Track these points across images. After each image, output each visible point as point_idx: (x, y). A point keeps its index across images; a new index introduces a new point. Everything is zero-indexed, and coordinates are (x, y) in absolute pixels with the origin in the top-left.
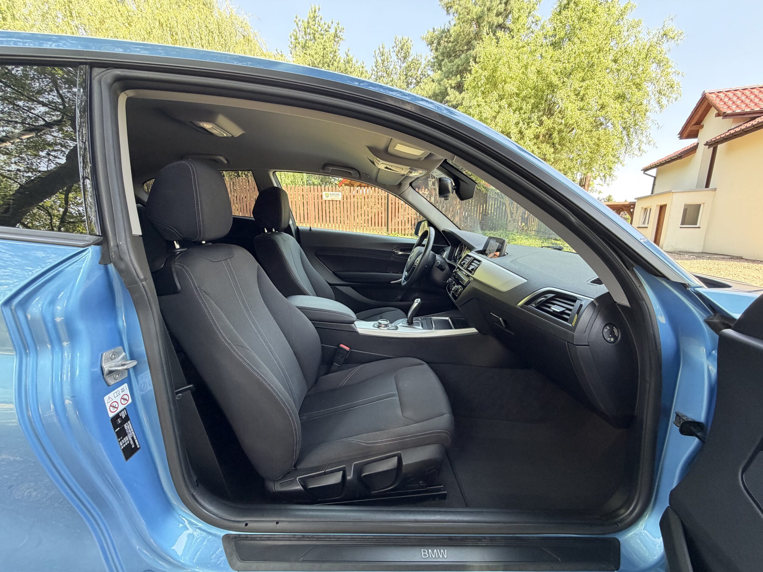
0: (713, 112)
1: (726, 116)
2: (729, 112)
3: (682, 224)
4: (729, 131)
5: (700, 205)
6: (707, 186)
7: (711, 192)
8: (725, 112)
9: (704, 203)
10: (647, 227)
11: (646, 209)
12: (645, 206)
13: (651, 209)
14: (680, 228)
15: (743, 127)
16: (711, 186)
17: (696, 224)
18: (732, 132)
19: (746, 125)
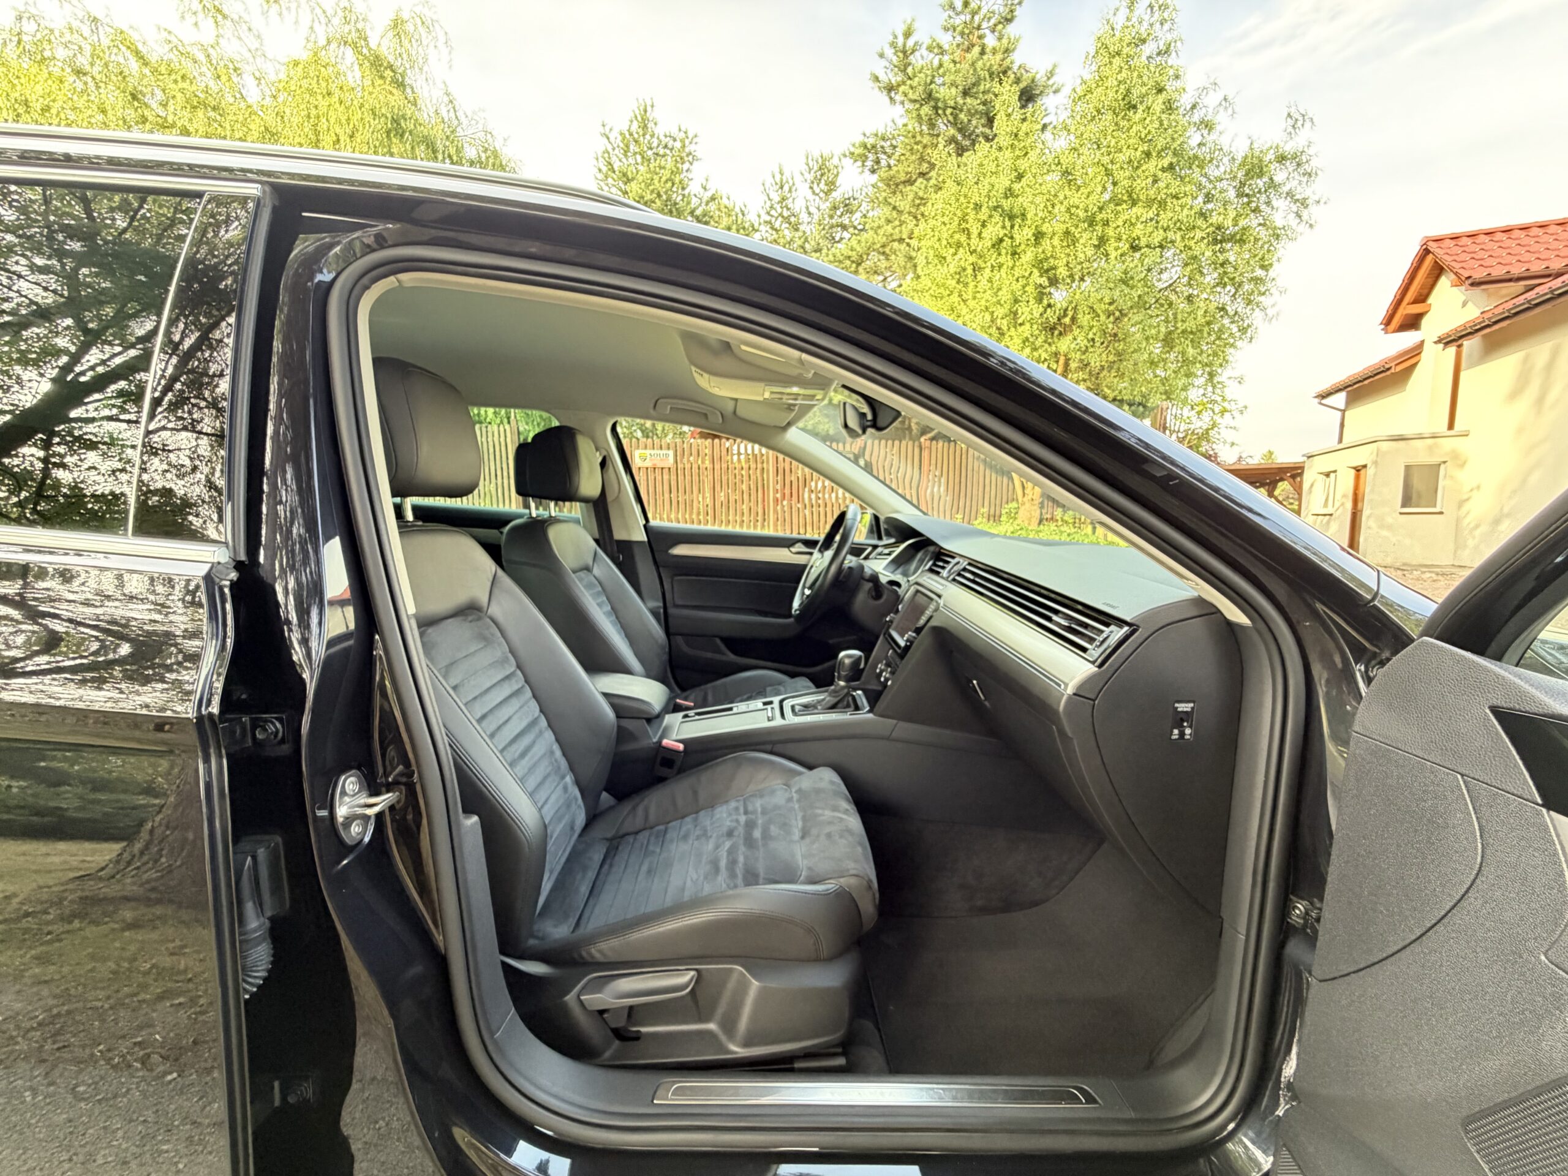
0: (1448, 279)
1: (1471, 284)
3: (1405, 505)
4: (1482, 313)
5: (1439, 465)
6: (1451, 426)
8: (1471, 277)
9: (1446, 461)
10: (1332, 515)
11: (1327, 475)
12: (1327, 469)
13: (1336, 476)
14: (1401, 513)
16: (1460, 426)
17: (1435, 506)
18: (1488, 315)
19: (1514, 300)
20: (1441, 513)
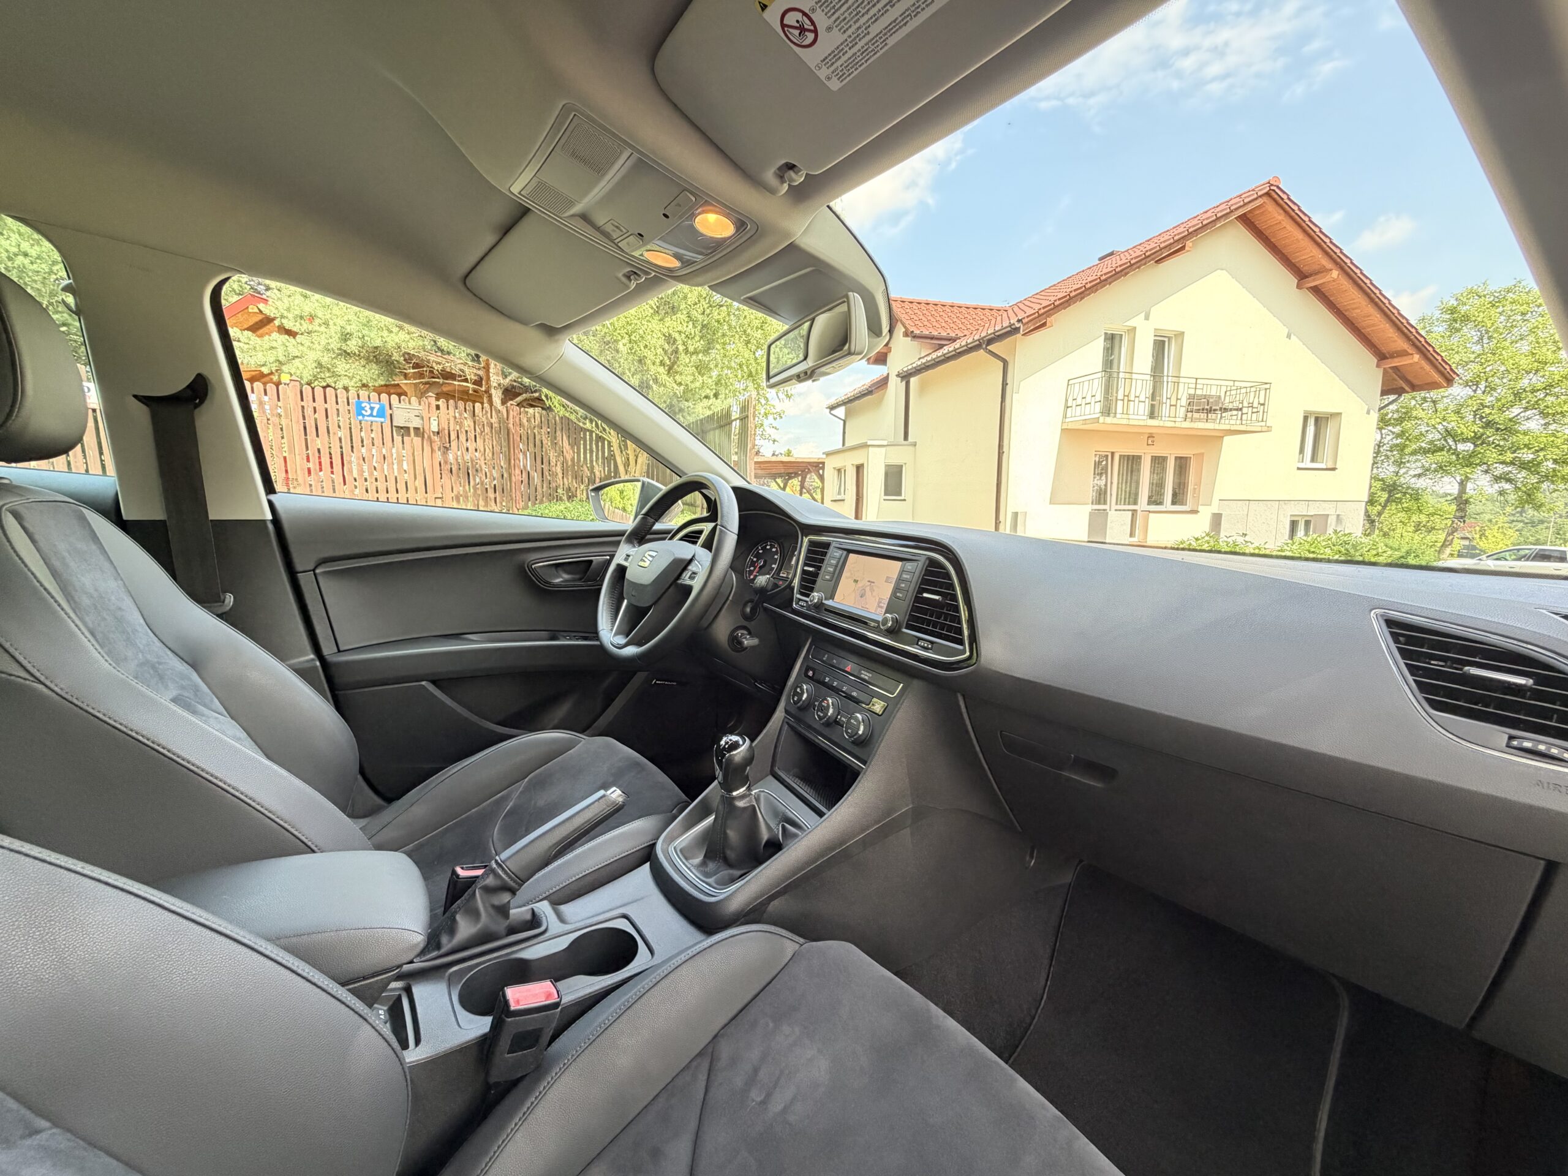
0: (900, 330)
1: (915, 337)
2: (917, 332)
3: (886, 494)
4: (919, 359)
5: (902, 466)
6: (906, 437)
7: (911, 448)
8: (913, 332)
9: (905, 464)
10: (844, 500)
11: (839, 470)
12: (838, 466)
13: (845, 471)
14: (884, 500)
15: (934, 356)
16: (911, 439)
17: (900, 494)
18: (924, 361)
19: (936, 353)
20: (905, 500)
